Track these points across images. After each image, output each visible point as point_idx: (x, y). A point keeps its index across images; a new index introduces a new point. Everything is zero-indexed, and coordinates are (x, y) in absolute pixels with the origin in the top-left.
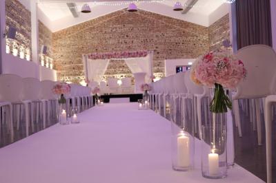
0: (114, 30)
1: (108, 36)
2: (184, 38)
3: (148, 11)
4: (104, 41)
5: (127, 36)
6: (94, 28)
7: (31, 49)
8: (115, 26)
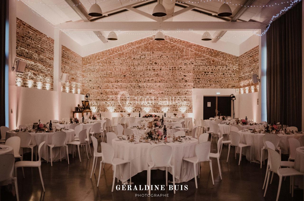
0: (143, 57)
1: (136, 62)
2: (213, 67)
3: (178, 38)
4: (132, 68)
5: (156, 63)
6: (123, 54)
7: (52, 77)
8: (144, 53)
